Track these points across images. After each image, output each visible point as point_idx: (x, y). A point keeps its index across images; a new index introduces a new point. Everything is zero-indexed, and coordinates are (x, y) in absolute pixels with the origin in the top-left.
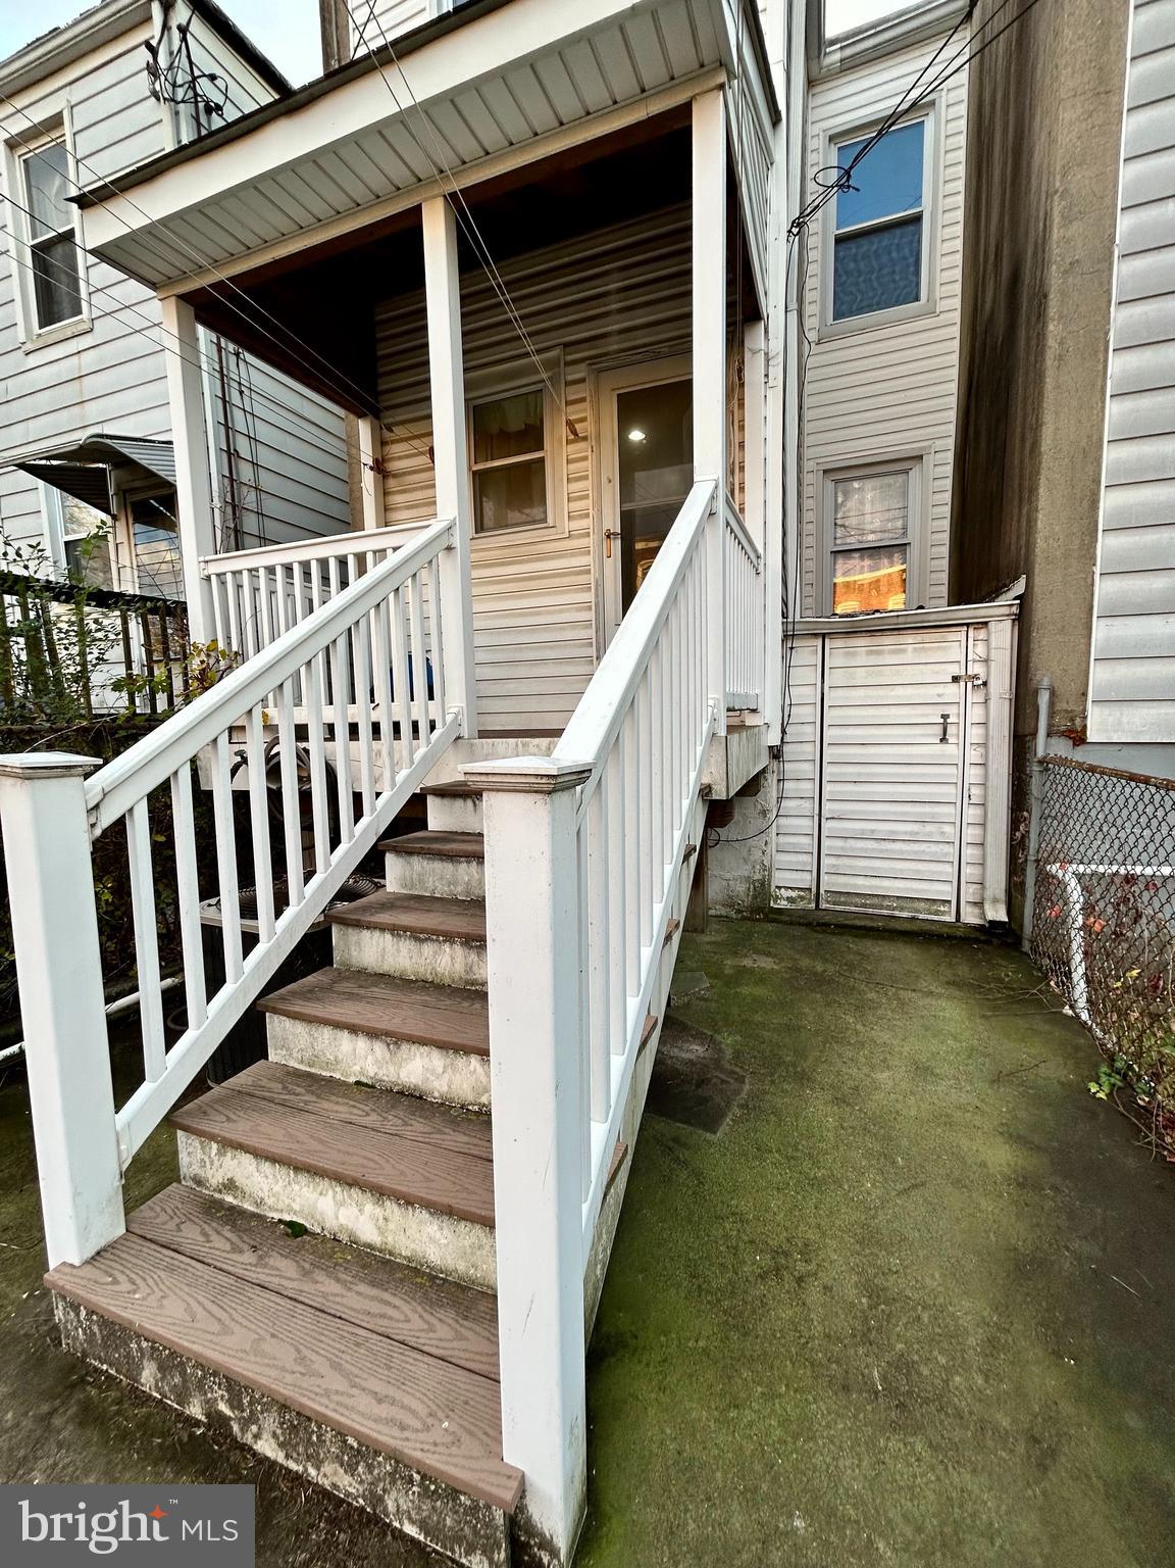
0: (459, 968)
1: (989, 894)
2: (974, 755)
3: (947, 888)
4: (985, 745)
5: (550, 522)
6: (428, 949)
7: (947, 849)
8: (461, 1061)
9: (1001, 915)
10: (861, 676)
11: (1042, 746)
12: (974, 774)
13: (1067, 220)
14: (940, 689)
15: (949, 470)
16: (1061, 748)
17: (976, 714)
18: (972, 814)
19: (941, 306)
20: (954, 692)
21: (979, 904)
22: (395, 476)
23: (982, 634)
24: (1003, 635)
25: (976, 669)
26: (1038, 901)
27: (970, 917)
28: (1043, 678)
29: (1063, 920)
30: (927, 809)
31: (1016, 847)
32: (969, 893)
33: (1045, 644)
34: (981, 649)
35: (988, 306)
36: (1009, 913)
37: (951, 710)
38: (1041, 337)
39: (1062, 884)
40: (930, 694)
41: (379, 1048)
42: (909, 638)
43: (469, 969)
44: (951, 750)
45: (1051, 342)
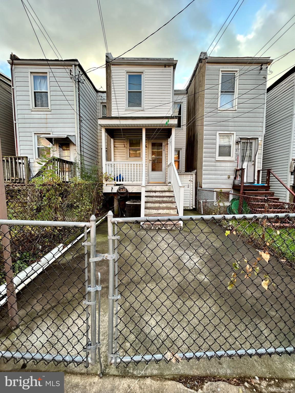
0: (158, 206)
1: (193, 205)
2: (191, 189)
3: (189, 205)
4: (192, 188)
5: (141, 157)
6: (155, 204)
7: (189, 200)
8: (164, 210)
9: (194, 207)
10: (185, 180)
11: (198, 188)
12: (191, 192)
13: (200, 135)
14: (188, 182)
15: (185, 151)
16: (200, 188)
17: (191, 185)
18: (191, 196)
19: (184, 129)
20: (189, 182)
21: (192, 207)
22: (116, 147)
23: (192, 176)
24: (194, 176)
25: (192, 180)
26: (198, 205)
27: (191, 208)
28: (198, 181)
29: (201, 206)
30: (187, 196)
31: (196, 199)
32: (191, 205)
33: (198, 177)
34: (192, 177)
35: (190, 134)
36: (195, 207)
37: (189, 184)
38: (197, 147)
39: (201, 202)
40: (187, 182)
41: (156, 210)
42: (185, 176)
43: (159, 205)
44: (189, 189)
45: (198, 147)
